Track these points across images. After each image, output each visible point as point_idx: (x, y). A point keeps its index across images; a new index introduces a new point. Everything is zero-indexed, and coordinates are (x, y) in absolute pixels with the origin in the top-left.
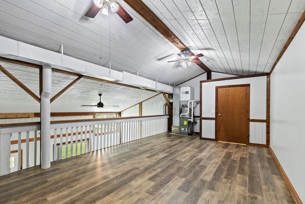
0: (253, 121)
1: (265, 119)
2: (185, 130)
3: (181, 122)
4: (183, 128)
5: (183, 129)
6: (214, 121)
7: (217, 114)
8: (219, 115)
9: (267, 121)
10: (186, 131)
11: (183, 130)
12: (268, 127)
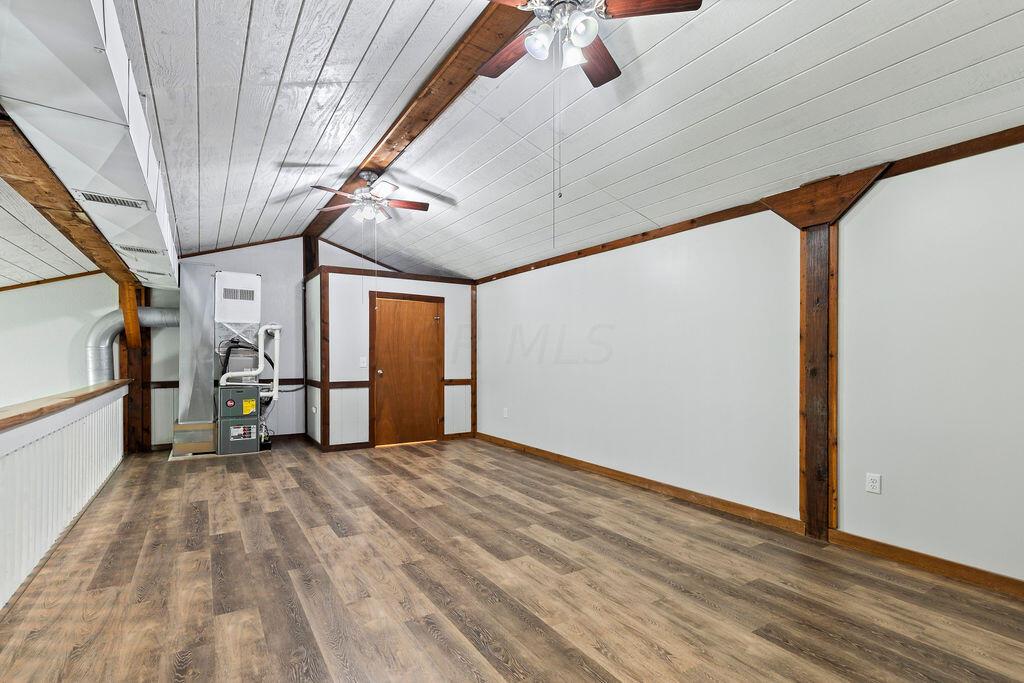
0: (452, 382)
1: (469, 377)
2: (247, 433)
3: (229, 403)
4: (238, 425)
5: (236, 431)
6: (366, 391)
7: (372, 369)
8: (380, 372)
9: (472, 382)
10: (254, 437)
11: (239, 436)
12: (474, 393)
